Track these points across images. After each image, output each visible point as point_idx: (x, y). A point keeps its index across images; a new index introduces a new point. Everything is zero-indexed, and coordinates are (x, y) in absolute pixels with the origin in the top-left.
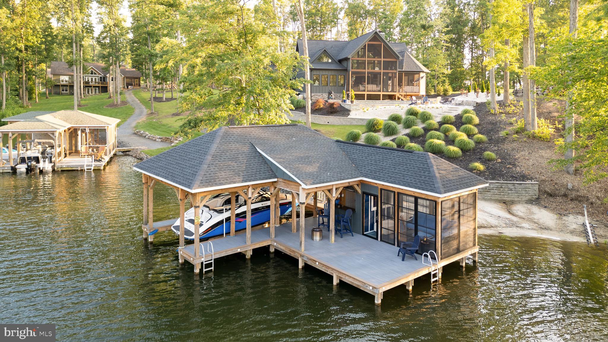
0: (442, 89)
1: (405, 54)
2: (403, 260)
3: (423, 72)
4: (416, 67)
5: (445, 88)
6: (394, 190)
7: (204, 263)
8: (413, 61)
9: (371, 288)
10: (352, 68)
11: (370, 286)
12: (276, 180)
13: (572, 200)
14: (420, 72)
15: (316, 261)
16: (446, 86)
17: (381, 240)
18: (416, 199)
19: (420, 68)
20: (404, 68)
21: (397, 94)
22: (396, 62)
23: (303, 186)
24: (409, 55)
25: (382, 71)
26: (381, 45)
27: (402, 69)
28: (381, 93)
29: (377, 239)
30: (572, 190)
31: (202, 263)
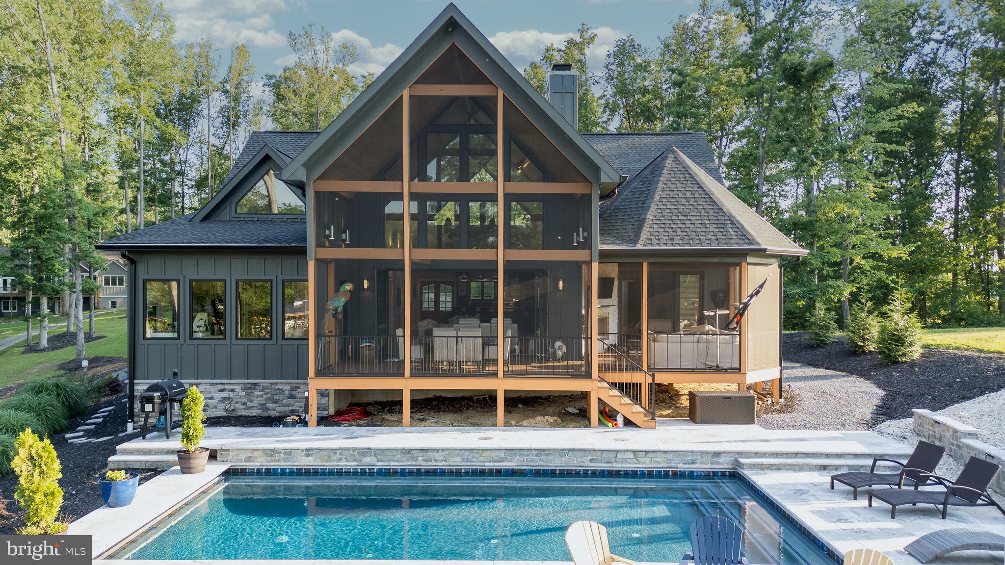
0: (874, 327)
1: (669, 162)
3: (761, 252)
4: (722, 226)
5: (891, 326)
8: (709, 197)
10: (319, 245)
14: (744, 254)
16: (896, 316)
19: (744, 235)
20: (644, 235)
22: (586, 199)
24: (687, 169)
25: (501, 255)
26: (496, 98)
27: (635, 240)
28: (501, 385)
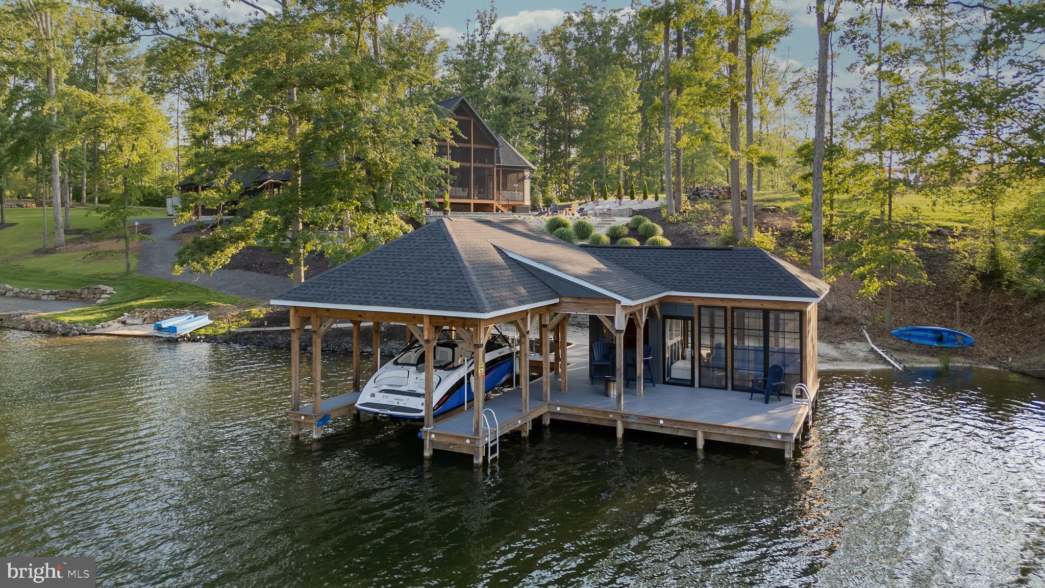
2: (767, 402)
6: (724, 304)
7: (490, 445)
9: (779, 437)
11: (776, 433)
12: (557, 301)
13: (837, 324)
15: (659, 419)
17: (700, 386)
18: (766, 313)
21: (495, 203)
23: (625, 302)
28: (473, 202)
29: (692, 385)
30: (833, 310)
31: (487, 445)
